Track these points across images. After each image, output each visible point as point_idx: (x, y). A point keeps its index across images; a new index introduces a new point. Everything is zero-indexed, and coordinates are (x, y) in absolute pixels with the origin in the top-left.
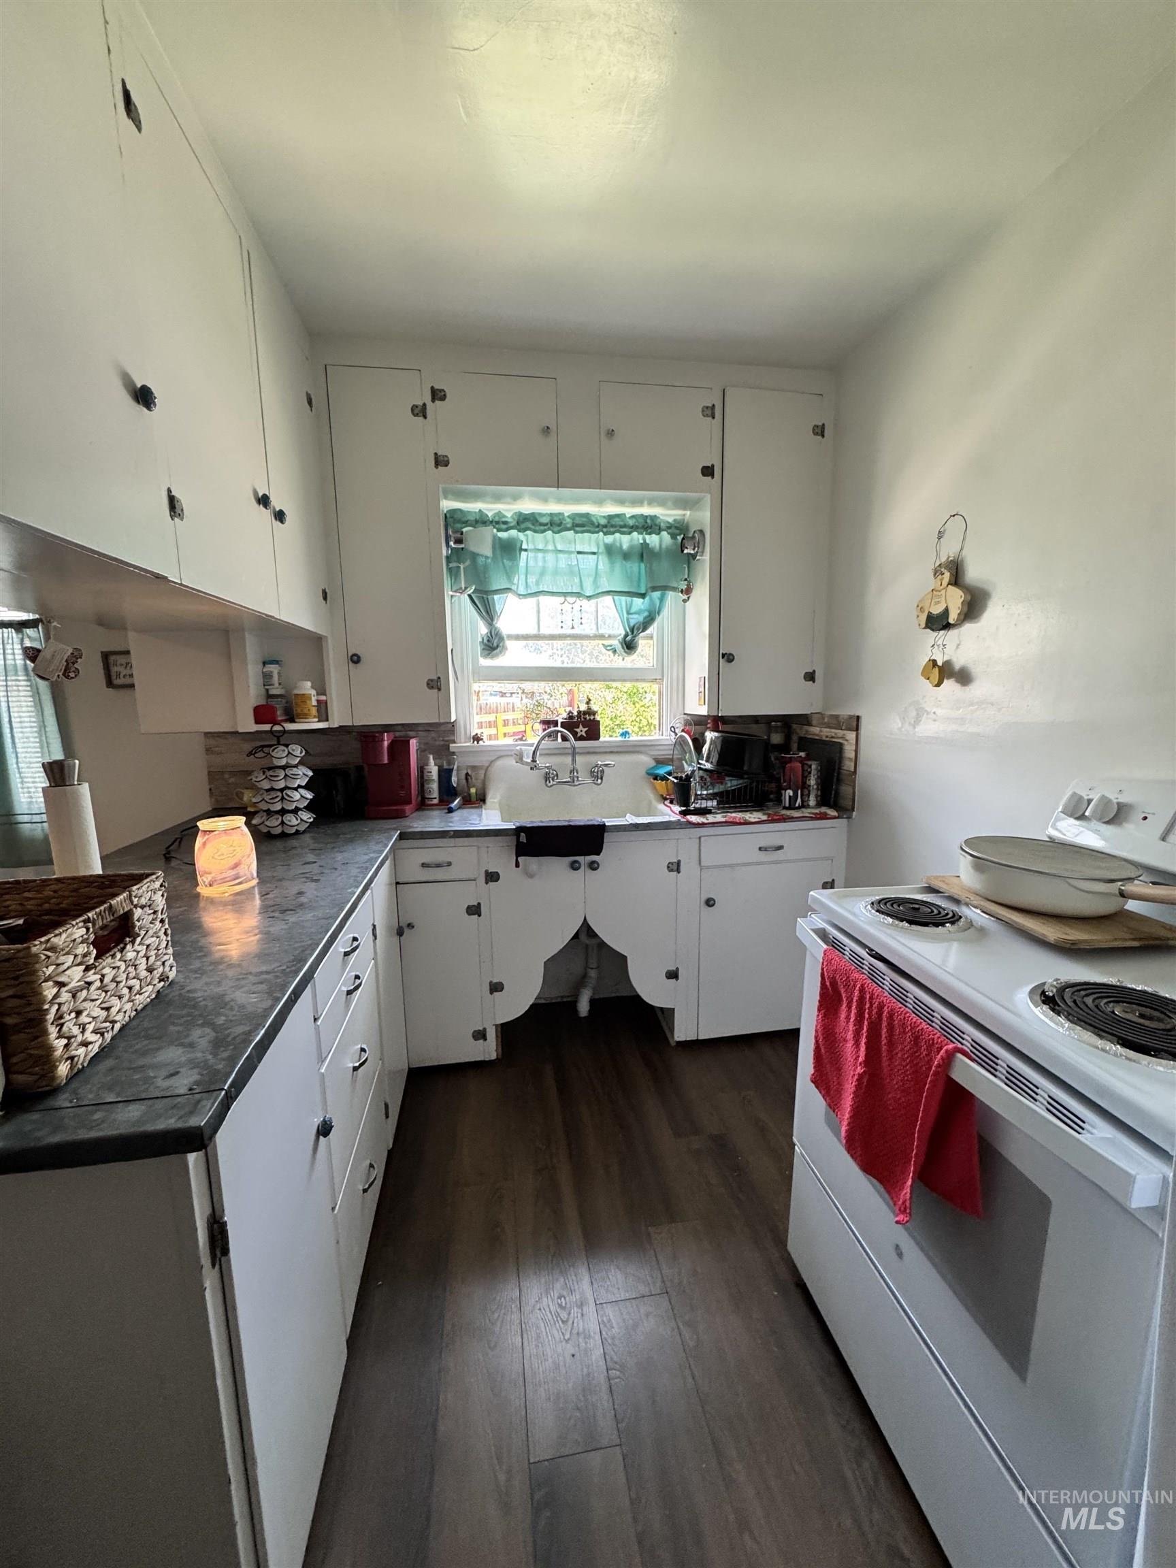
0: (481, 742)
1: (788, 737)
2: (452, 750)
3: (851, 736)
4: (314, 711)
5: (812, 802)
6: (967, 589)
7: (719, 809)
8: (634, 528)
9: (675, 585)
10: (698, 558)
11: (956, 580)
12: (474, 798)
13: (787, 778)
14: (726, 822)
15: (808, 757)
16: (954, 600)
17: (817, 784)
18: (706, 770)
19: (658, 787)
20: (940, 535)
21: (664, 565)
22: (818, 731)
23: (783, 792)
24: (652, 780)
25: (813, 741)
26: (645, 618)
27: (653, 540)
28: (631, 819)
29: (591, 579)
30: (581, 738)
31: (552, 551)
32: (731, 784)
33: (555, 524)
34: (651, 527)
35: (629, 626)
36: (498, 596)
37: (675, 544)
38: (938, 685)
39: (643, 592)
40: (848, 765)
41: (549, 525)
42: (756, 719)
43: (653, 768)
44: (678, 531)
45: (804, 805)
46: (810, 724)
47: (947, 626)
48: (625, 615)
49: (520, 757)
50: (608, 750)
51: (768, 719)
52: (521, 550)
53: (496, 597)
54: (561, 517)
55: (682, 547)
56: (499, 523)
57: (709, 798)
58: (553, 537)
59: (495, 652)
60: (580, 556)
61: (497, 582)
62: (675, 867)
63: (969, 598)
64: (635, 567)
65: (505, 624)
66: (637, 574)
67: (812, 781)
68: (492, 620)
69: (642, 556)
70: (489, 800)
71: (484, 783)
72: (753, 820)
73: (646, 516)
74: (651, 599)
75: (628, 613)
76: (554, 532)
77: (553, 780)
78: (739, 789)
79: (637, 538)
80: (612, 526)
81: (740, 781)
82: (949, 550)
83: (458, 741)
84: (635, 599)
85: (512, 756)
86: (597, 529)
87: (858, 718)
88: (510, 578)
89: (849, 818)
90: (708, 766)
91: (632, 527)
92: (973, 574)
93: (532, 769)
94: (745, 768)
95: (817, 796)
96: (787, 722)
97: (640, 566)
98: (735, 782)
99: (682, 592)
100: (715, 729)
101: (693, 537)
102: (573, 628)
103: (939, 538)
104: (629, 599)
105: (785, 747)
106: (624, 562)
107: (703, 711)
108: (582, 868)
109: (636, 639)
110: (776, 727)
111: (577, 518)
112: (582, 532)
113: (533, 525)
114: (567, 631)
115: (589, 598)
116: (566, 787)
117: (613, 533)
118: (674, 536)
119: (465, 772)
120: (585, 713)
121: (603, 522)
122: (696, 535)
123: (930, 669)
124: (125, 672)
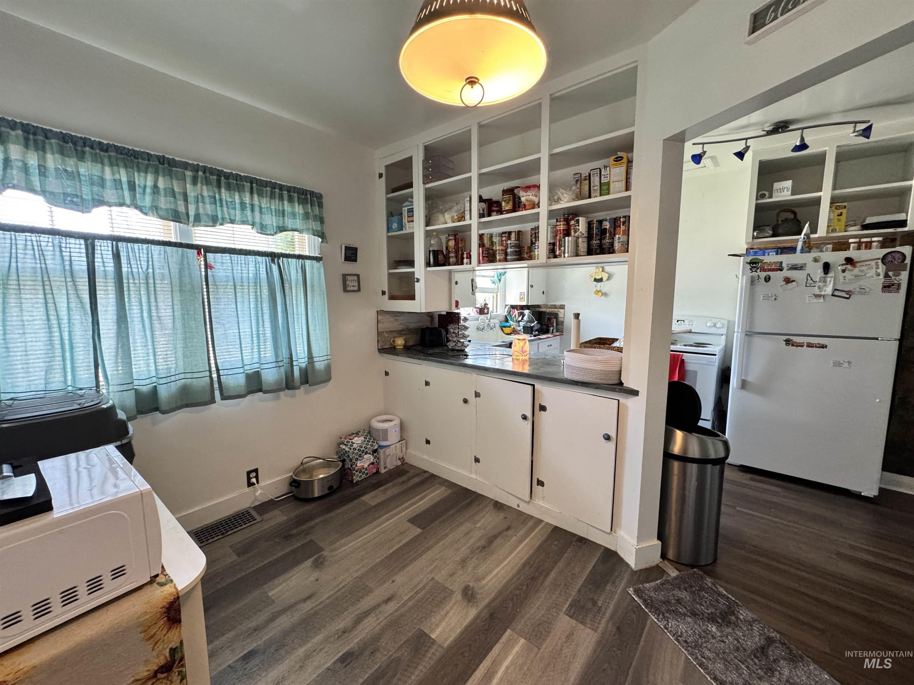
11: (603, 271)
13: (551, 324)
15: (554, 317)
16: (604, 276)
23: (550, 328)
40: (561, 319)
46: (542, 308)
47: (601, 282)
67: (555, 325)
87: (564, 305)
95: (556, 329)
107: (523, 303)
123: (597, 292)
124: (352, 284)
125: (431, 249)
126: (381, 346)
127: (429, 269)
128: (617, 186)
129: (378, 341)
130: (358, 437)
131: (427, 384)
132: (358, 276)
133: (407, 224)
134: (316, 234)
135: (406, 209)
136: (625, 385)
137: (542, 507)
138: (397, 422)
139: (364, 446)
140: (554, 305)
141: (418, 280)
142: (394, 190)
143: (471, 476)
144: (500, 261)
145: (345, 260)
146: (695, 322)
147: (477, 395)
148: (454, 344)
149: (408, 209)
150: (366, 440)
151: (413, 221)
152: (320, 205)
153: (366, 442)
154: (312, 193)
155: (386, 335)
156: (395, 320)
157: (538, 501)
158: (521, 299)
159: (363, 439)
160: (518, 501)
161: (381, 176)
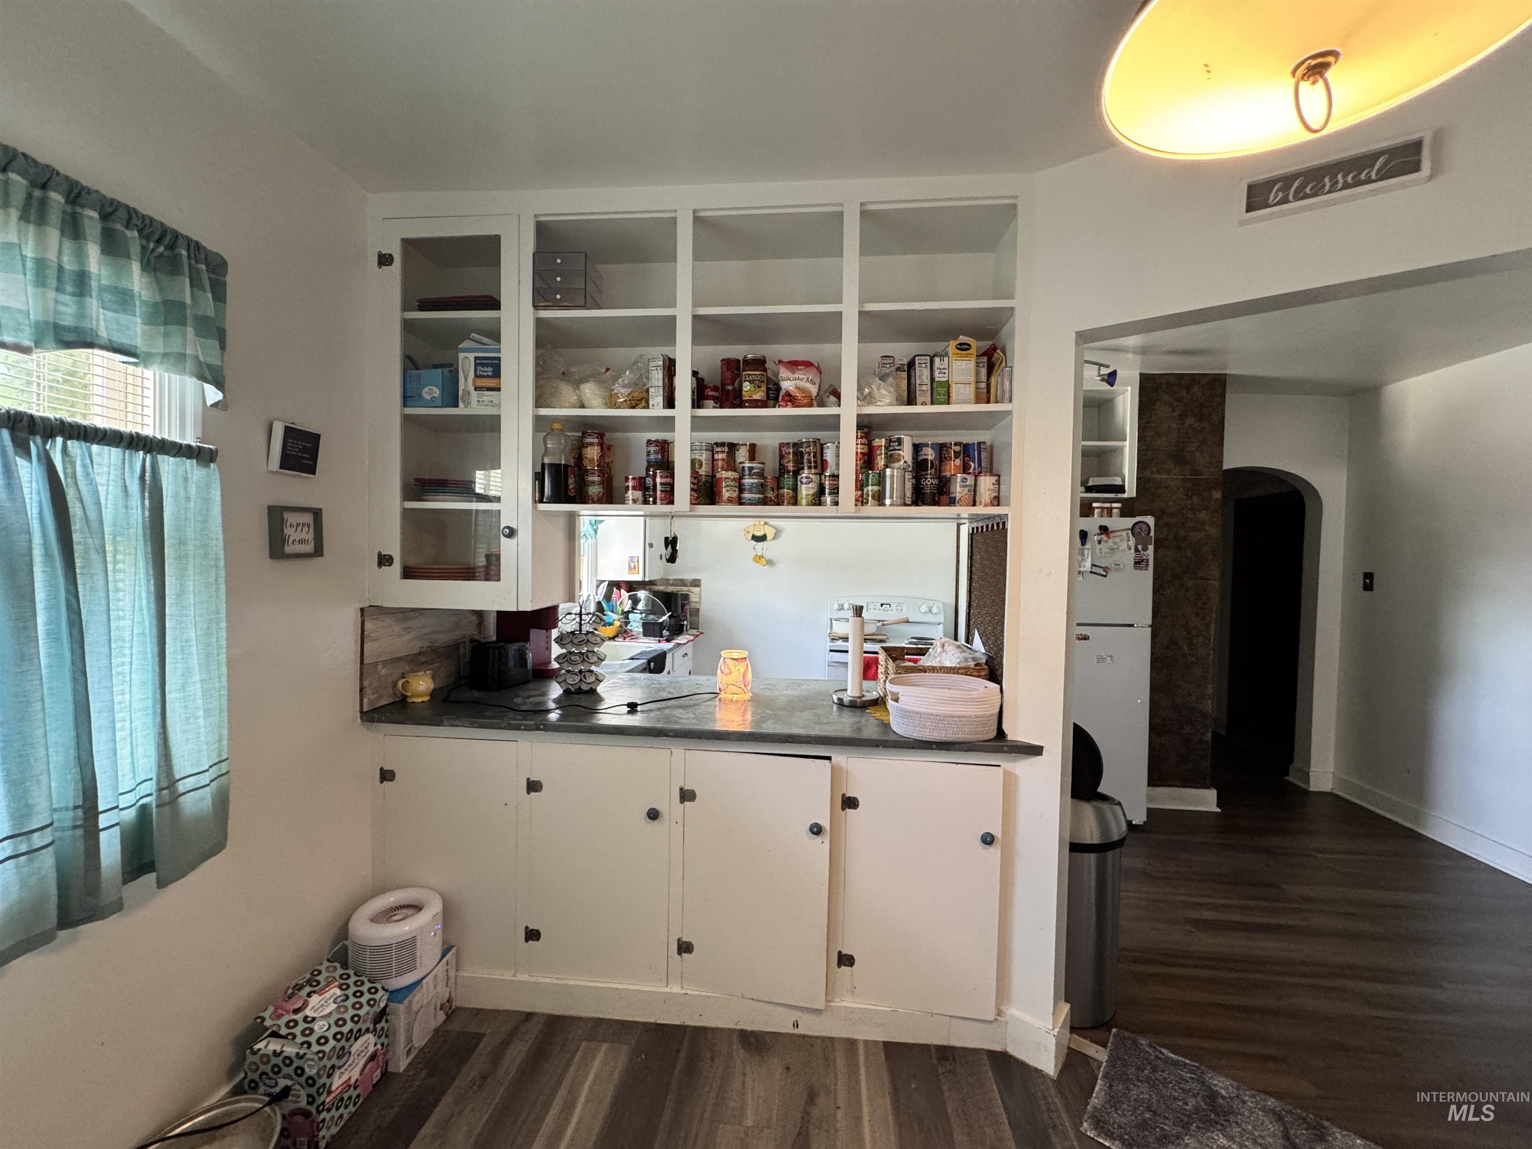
3: (695, 590)
16: (769, 531)
47: (764, 541)
87: (700, 580)
123: (759, 558)
124: (298, 536)
125: (546, 461)
126: (370, 702)
127: (542, 507)
128: (962, 391)
129: (361, 690)
130: (320, 993)
131: (533, 786)
132: (317, 514)
133: (474, 394)
134: (209, 377)
135: (472, 356)
136: (1010, 738)
137: (853, 1010)
138: (434, 908)
139: (347, 1017)
140: (682, 580)
141: (512, 533)
142: (425, 305)
143: (668, 990)
144: (730, 501)
145: (283, 466)
146: (905, 605)
147: (687, 796)
148: (577, 679)
149: (476, 358)
150: (350, 992)
151: (499, 389)
152: (219, 292)
153: (352, 1000)
154: (195, 248)
155: (383, 672)
156: (406, 629)
157: (845, 1002)
158: (632, 569)
159: (338, 992)
160: (795, 1015)
161: (385, 260)
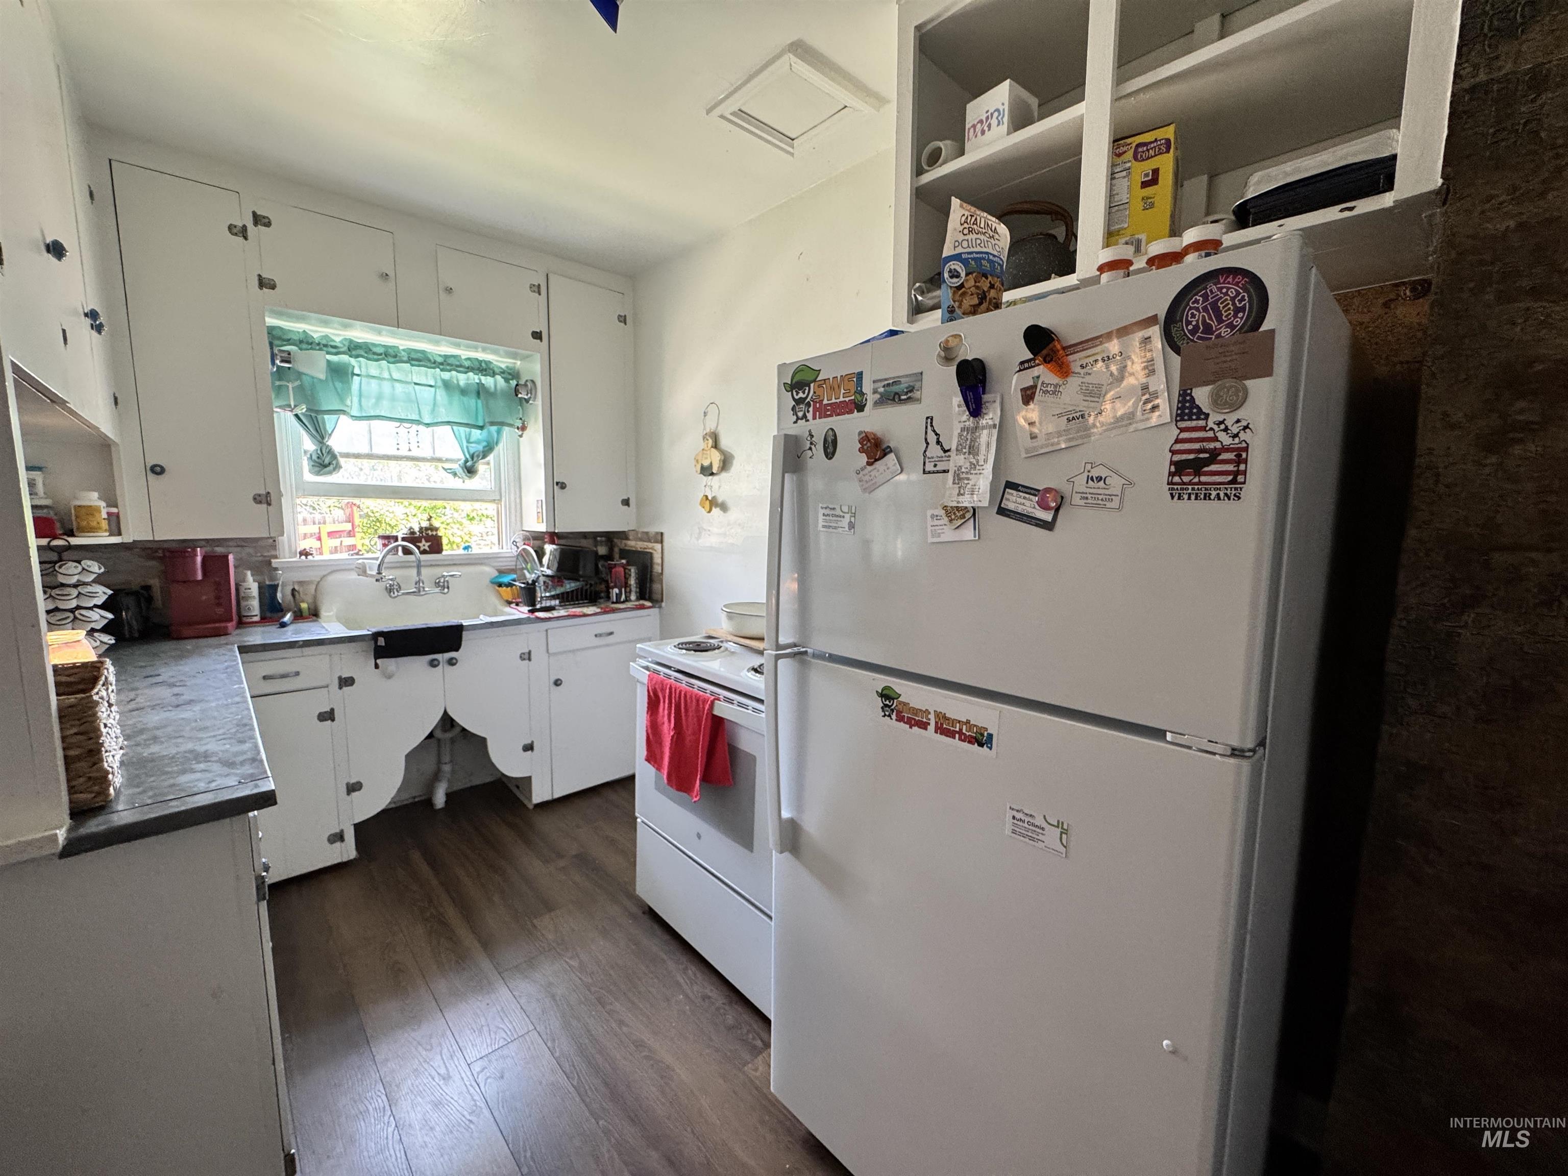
0: (310, 557)
1: (611, 549)
2: (274, 565)
3: (658, 546)
4: (104, 524)
5: (633, 597)
6: (722, 452)
7: (561, 606)
8: (469, 369)
9: (512, 422)
10: (531, 402)
11: (716, 446)
12: (306, 613)
13: (613, 580)
14: (568, 616)
15: (628, 564)
16: (715, 458)
17: (636, 583)
18: (548, 576)
19: (504, 594)
20: (705, 414)
21: (499, 405)
22: (633, 544)
23: (611, 590)
24: (497, 588)
25: (629, 551)
26: (484, 447)
27: (488, 381)
28: (484, 619)
29: (429, 408)
30: (424, 552)
31: (388, 379)
32: (570, 586)
33: (390, 355)
34: (486, 370)
35: (469, 452)
36: (328, 416)
37: (510, 388)
38: (709, 512)
39: (481, 424)
40: (657, 569)
41: (383, 356)
42: (585, 535)
43: (497, 577)
44: (510, 377)
45: (627, 600)
46: (627, 539)
47: (712, 474)
48: (465, 444)
49: (362, 571)
50: (451, 563)
51: (594, 535)
52: (353, 374)
53: (326, 417)
54: (396, 350)
55: (517, 392)
56: (325, 346)
57: (553, 597)
58: (389, 368)
59: (328, 469)
60: (417, 387)
61: (328, 401)
62: (527, 656)
63: (723, 458)
64: (472, 402)
65: (336, 443)
66: (475, 409)
67: (632, 581)
68: (323, 438)
69: (478, 393)
70: (324, 613)
71: (315, 597)
72: (590, 613)
73: (481, 361)
74: (489, 432)
75: (468, 442)
76: (388, 362)
77: (398, 592)
78: (577, 590)
79: (473, 378)
80: (449, 364)
81: (578, 583)
82: (711, 426)
83: (281, 555)
84: (474, 431)
85: (353, 569)
86: (433, 365)
87: (662, 534)
88: (342, 400)
89: (660, 607)
90: (549, 572)
91: (468, 368)
92: (724, 443)
93: (377, 580)
94: (581, 573)
95: (636, 592)
96: (610, 538)
97: (476, 402)
98: (573, 585)
99: (518, 428)
100: (552, 542)
101: (526, 385)
102: (410, 450)
103: (705, 416)
104: (468, 430)
105: (609, 557)
106: (462, 397)
107: (542, 528)
108: (441, 666)
109: (476, 465)
110: (601, 542)
111: (412, 353)
112: (419, 366)
113: (366, 353)
114: (404, 452)
115: (428, 425)
116: (411, 597)
117: (450, 371)
118: (507, 380)
119: (291, 588)
120: (427, 529)
121: (440, 360)
122: (528, 383)
123: (705, 501)
